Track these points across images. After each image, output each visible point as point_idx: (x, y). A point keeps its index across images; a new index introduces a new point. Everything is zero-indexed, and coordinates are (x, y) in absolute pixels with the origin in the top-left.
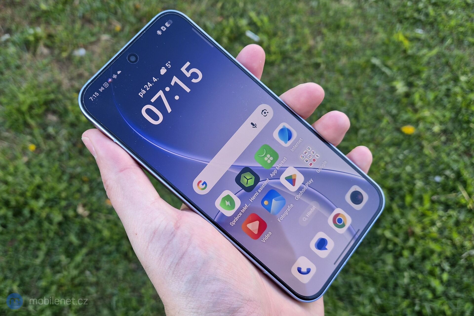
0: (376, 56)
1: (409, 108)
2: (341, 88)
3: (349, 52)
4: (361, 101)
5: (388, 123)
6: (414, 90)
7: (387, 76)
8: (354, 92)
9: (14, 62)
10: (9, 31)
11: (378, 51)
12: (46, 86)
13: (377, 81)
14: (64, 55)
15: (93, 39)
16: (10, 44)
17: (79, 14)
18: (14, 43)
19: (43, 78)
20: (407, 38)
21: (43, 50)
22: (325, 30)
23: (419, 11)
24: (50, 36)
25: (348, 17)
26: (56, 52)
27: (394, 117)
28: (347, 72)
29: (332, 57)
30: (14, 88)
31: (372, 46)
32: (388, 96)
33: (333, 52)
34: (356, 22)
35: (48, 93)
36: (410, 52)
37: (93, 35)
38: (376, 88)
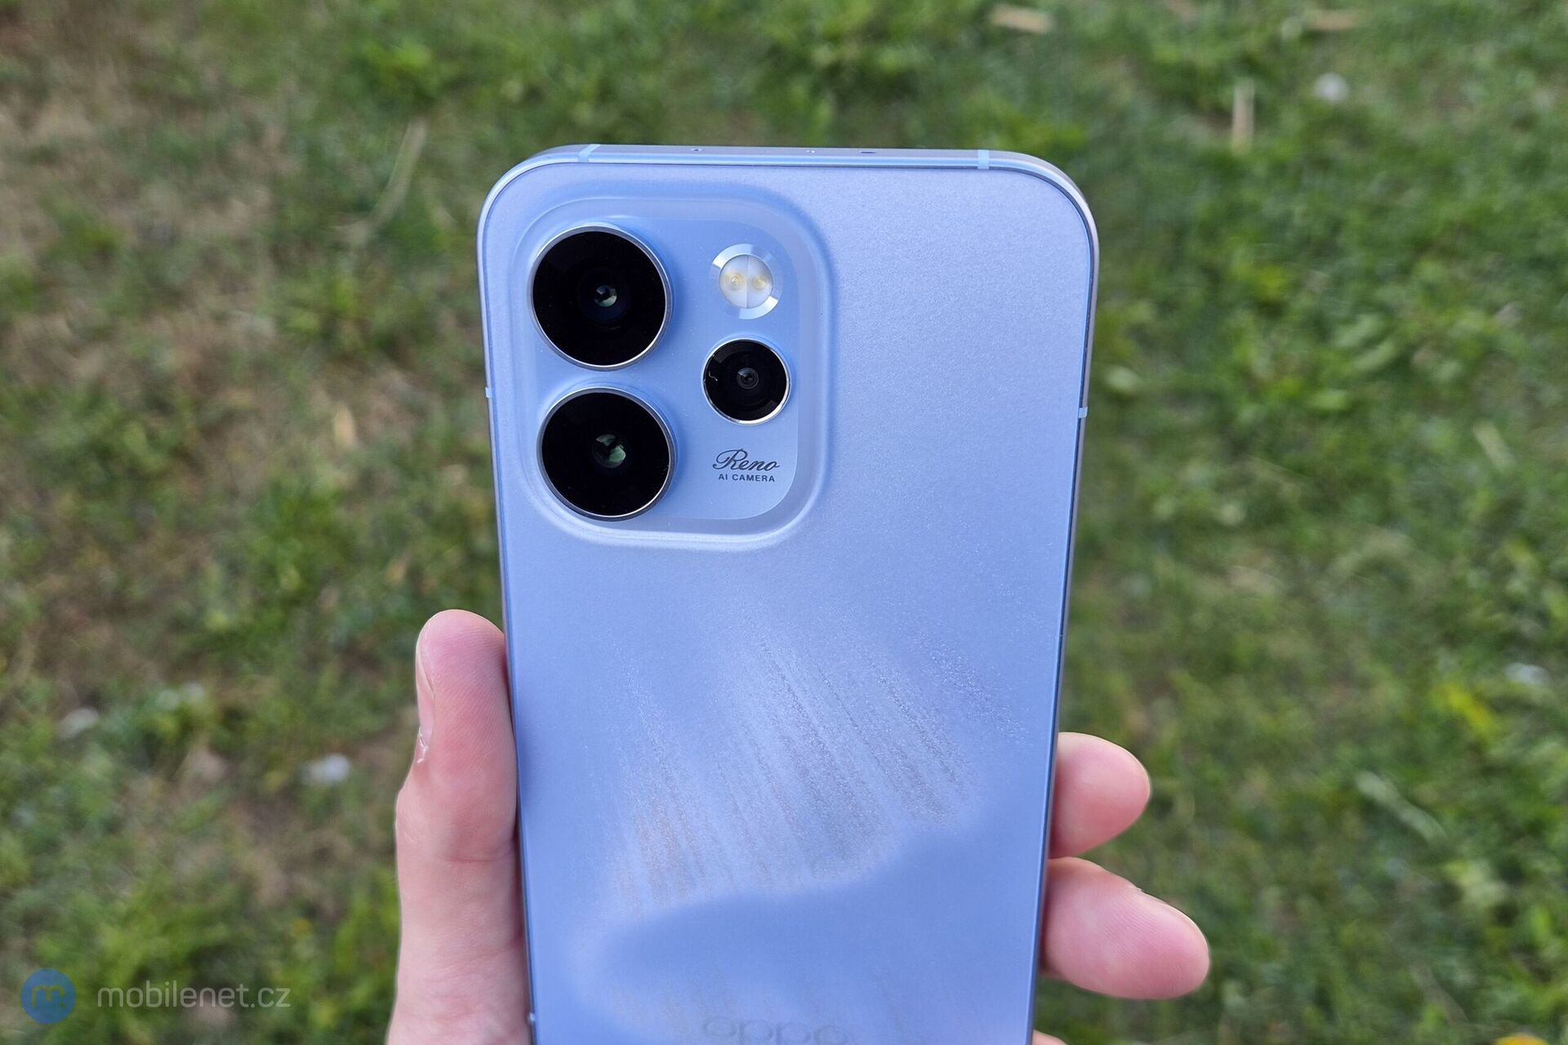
0: (1371, 766)
1: (1518, 963)
2: (1253, 890)
3: (1274, 753)
4: (1333, 937)
5: (1444, 1022)
6: (1526, 894)
7: (1417, 840)
8: (1305, 904)
9: (99, 808)
10: (94, 700)
11: (1382, 750)
12: (205, 889)
13: (1391, 865)
14: (275, 780)
15: (376, 723)
16: (94, 747)
17: (336, 634)
18: (109, 743)
19: (195, 863)
20: (1479, 698)
21: (203, 763)
22: (1181, 677)
23: (1515, 606)
24: (232, 717)
25: (1261, 627)
26: (247, 767)
27: (1466, 1003)
28: (1275, 824)
29: (1215, 771)
30: (89, 901)
31: (1359, 731)
32: (1433, 916)
33: (1218, 752)
34: (1289, 645)
35: (205, 921)
36: (1497, 751)
37: (376, 707)
38: (1387, 886)
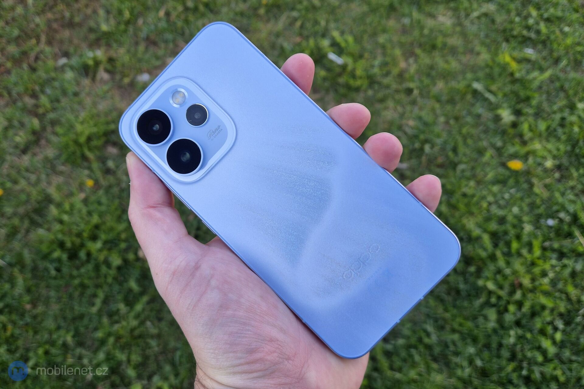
0: (477, 80)
1: (517, 140)
2: (436, 116)
3: (446, 76)
4: (460, 132)
5: (492, 157)
6: (522, 119)
7: (490, 103)
8: (452, 122)
9: (72, 88)
10: (66, 55)
11: (481, 74)
12: (106, 114)
13: (479, 109)
14: (126, 80)
15: (158, 63)
16: (68, 69)
17: (143, 35)
18: (72, 68)
19: (103, 106)
20: (514, 59)
21: (103, 75)
22: (418, 51)
23: (528, 28)
24: (111, 60)
25: (445, 35)
26: (118, 77)
27: (499, 151)
28: (444, 98)
29: (426, 81)
30: (71, 117)
31: (474, 69)
32: (491, 125)
33: (428, 75)
34: (455, 41)
35: (108, 123)
36: (517, 75)
37: (157, 58)
38: (479, 116)
